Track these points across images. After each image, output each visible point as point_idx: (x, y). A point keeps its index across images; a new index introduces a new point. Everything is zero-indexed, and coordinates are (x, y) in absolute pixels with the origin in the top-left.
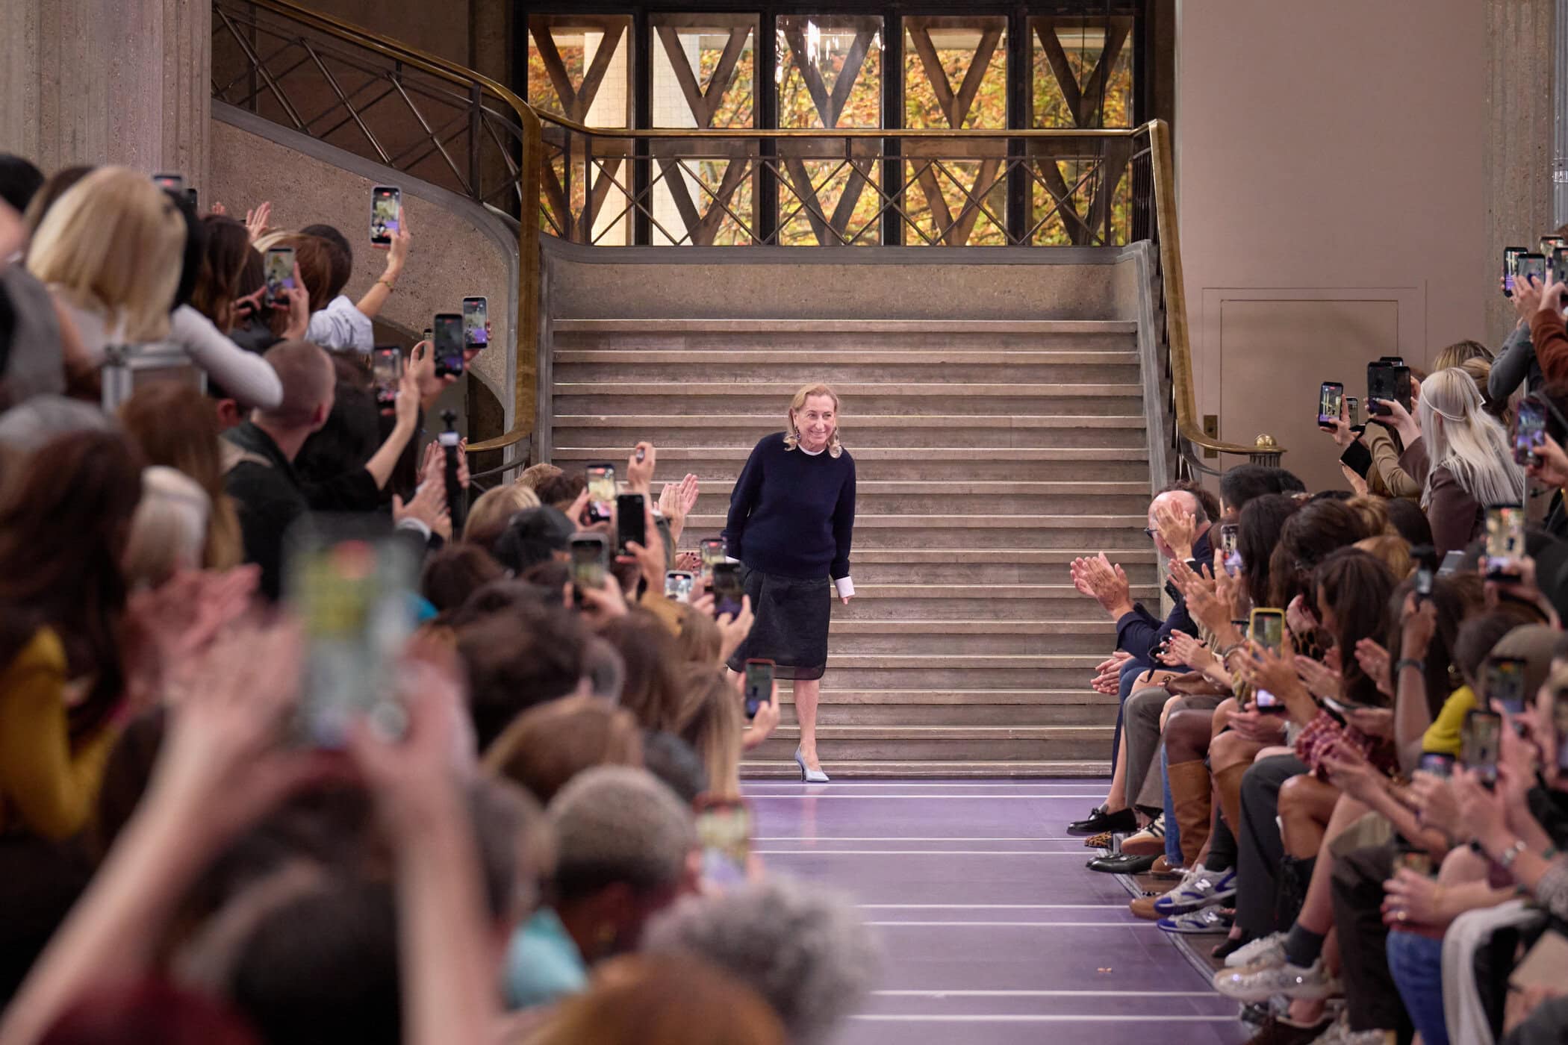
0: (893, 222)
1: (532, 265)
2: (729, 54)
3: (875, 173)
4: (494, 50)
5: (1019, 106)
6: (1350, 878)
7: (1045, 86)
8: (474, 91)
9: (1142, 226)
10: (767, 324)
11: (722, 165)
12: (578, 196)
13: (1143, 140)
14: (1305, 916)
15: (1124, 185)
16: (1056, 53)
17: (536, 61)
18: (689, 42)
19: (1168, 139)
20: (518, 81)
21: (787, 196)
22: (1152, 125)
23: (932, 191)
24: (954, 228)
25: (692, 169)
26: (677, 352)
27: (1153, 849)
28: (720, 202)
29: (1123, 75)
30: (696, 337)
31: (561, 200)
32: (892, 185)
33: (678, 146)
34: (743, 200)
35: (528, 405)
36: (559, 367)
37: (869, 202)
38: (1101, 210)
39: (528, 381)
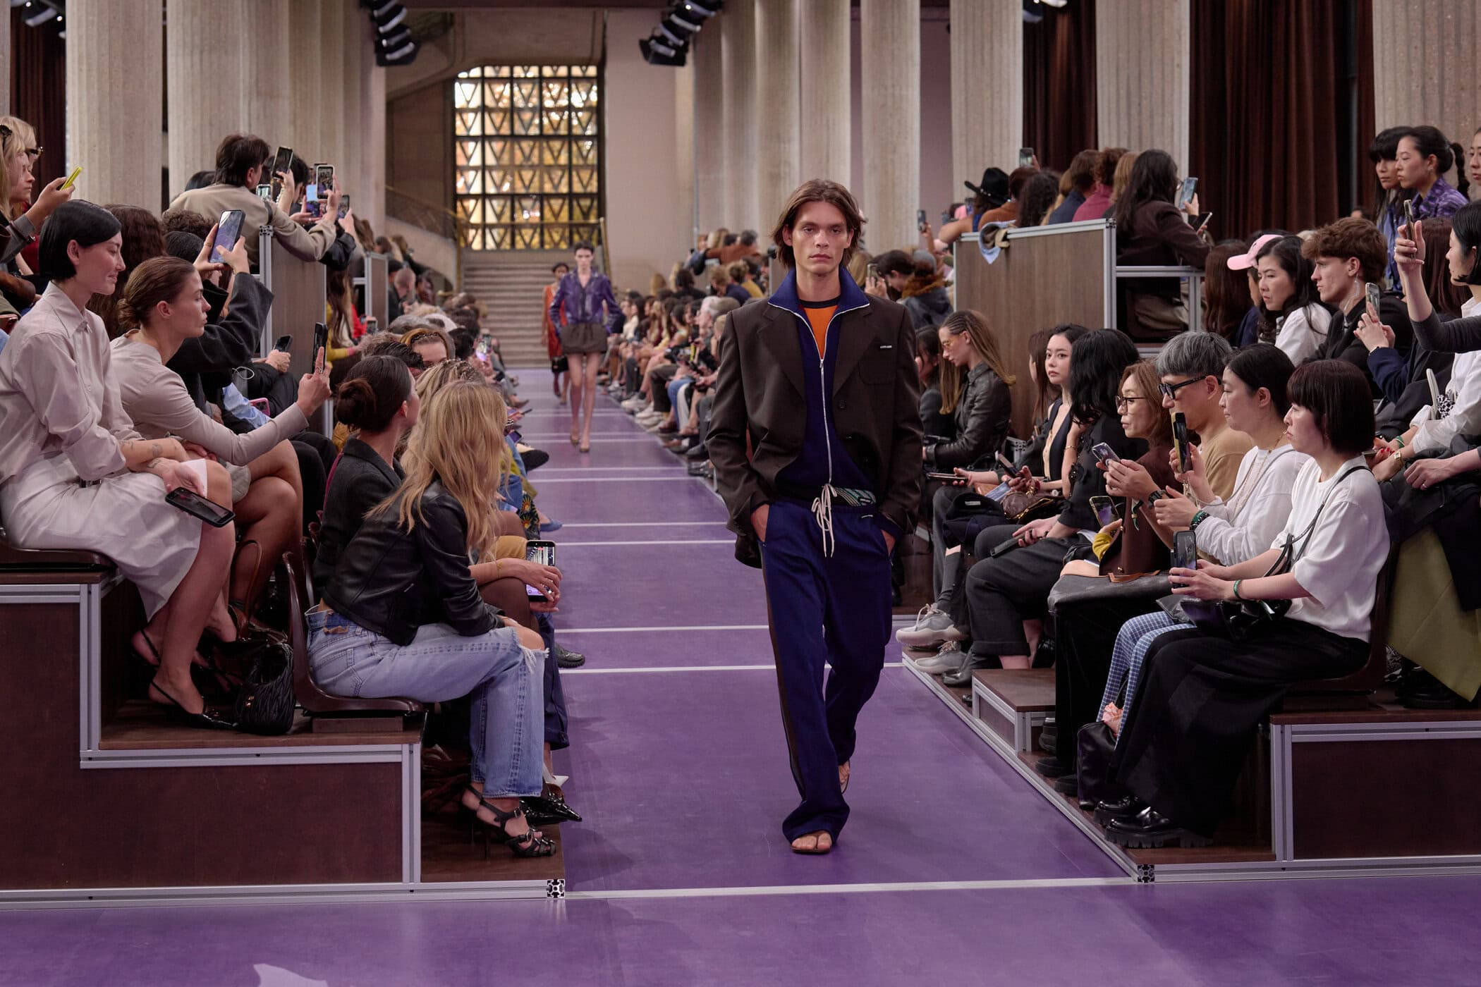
0: (542, 243)
1: (459, 252)
2: (504, 206)
3: (538, 230)
4: (450, 204)
5: (571, 216)
6: (655, 376)
7: (577, 212)
8: (446, 214)
9: (600, 242)
10: (513, 266)
11: (502, 231)
12: (470, 238)
13: (599, 224)
14: (643, 388)
15: (596, 232)
16: (579, 205)
17: (459, 209)
18: (495, 202)
19: (605, 222)
20: (455, 209)
21: (518, 238)
22: (602, 219)
23: (551, 236)
24: (557, 244)
25: (495, 232)
26: (493, 272)
27: (605, 380)
28: (503, 239)
29: (594, 211)
30: (498, 269)
31: (466, 239)
32: (542, 234)
33: (492, 226)
34: (508, 239)
35: (459, 284)
36: (466, 276)
37: (536, 240)
38: (590, 239)
39: (459, 279)
